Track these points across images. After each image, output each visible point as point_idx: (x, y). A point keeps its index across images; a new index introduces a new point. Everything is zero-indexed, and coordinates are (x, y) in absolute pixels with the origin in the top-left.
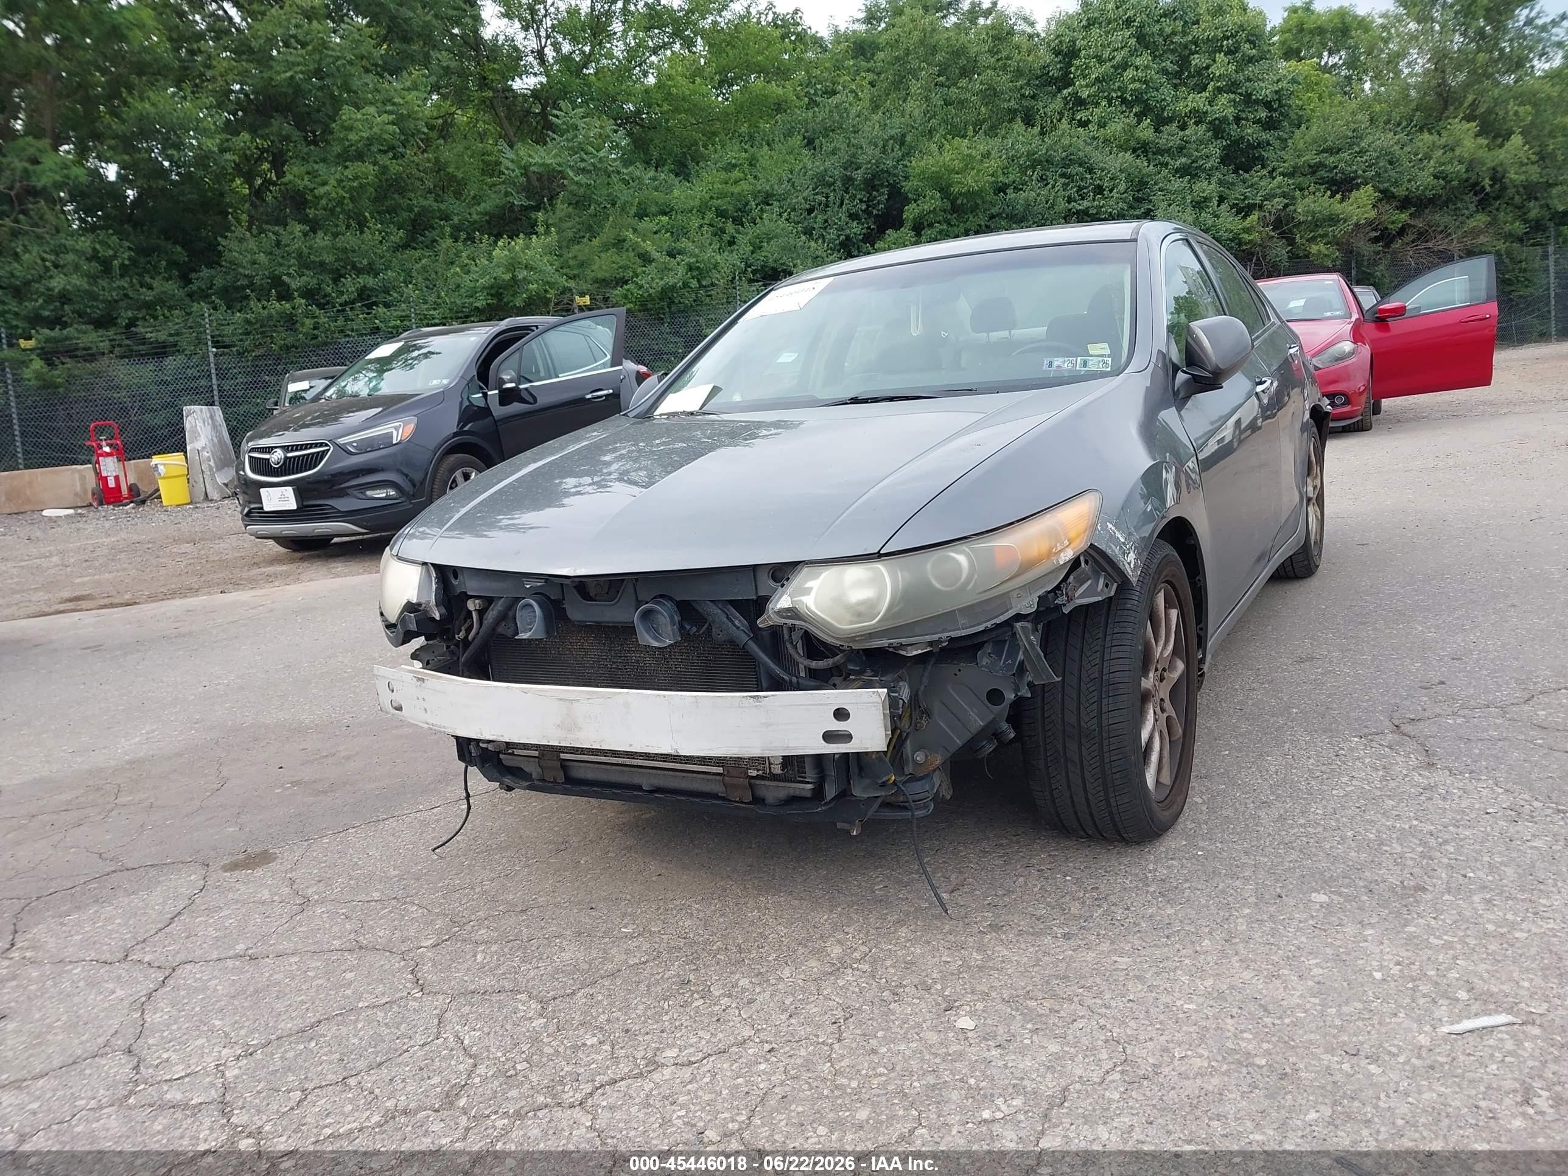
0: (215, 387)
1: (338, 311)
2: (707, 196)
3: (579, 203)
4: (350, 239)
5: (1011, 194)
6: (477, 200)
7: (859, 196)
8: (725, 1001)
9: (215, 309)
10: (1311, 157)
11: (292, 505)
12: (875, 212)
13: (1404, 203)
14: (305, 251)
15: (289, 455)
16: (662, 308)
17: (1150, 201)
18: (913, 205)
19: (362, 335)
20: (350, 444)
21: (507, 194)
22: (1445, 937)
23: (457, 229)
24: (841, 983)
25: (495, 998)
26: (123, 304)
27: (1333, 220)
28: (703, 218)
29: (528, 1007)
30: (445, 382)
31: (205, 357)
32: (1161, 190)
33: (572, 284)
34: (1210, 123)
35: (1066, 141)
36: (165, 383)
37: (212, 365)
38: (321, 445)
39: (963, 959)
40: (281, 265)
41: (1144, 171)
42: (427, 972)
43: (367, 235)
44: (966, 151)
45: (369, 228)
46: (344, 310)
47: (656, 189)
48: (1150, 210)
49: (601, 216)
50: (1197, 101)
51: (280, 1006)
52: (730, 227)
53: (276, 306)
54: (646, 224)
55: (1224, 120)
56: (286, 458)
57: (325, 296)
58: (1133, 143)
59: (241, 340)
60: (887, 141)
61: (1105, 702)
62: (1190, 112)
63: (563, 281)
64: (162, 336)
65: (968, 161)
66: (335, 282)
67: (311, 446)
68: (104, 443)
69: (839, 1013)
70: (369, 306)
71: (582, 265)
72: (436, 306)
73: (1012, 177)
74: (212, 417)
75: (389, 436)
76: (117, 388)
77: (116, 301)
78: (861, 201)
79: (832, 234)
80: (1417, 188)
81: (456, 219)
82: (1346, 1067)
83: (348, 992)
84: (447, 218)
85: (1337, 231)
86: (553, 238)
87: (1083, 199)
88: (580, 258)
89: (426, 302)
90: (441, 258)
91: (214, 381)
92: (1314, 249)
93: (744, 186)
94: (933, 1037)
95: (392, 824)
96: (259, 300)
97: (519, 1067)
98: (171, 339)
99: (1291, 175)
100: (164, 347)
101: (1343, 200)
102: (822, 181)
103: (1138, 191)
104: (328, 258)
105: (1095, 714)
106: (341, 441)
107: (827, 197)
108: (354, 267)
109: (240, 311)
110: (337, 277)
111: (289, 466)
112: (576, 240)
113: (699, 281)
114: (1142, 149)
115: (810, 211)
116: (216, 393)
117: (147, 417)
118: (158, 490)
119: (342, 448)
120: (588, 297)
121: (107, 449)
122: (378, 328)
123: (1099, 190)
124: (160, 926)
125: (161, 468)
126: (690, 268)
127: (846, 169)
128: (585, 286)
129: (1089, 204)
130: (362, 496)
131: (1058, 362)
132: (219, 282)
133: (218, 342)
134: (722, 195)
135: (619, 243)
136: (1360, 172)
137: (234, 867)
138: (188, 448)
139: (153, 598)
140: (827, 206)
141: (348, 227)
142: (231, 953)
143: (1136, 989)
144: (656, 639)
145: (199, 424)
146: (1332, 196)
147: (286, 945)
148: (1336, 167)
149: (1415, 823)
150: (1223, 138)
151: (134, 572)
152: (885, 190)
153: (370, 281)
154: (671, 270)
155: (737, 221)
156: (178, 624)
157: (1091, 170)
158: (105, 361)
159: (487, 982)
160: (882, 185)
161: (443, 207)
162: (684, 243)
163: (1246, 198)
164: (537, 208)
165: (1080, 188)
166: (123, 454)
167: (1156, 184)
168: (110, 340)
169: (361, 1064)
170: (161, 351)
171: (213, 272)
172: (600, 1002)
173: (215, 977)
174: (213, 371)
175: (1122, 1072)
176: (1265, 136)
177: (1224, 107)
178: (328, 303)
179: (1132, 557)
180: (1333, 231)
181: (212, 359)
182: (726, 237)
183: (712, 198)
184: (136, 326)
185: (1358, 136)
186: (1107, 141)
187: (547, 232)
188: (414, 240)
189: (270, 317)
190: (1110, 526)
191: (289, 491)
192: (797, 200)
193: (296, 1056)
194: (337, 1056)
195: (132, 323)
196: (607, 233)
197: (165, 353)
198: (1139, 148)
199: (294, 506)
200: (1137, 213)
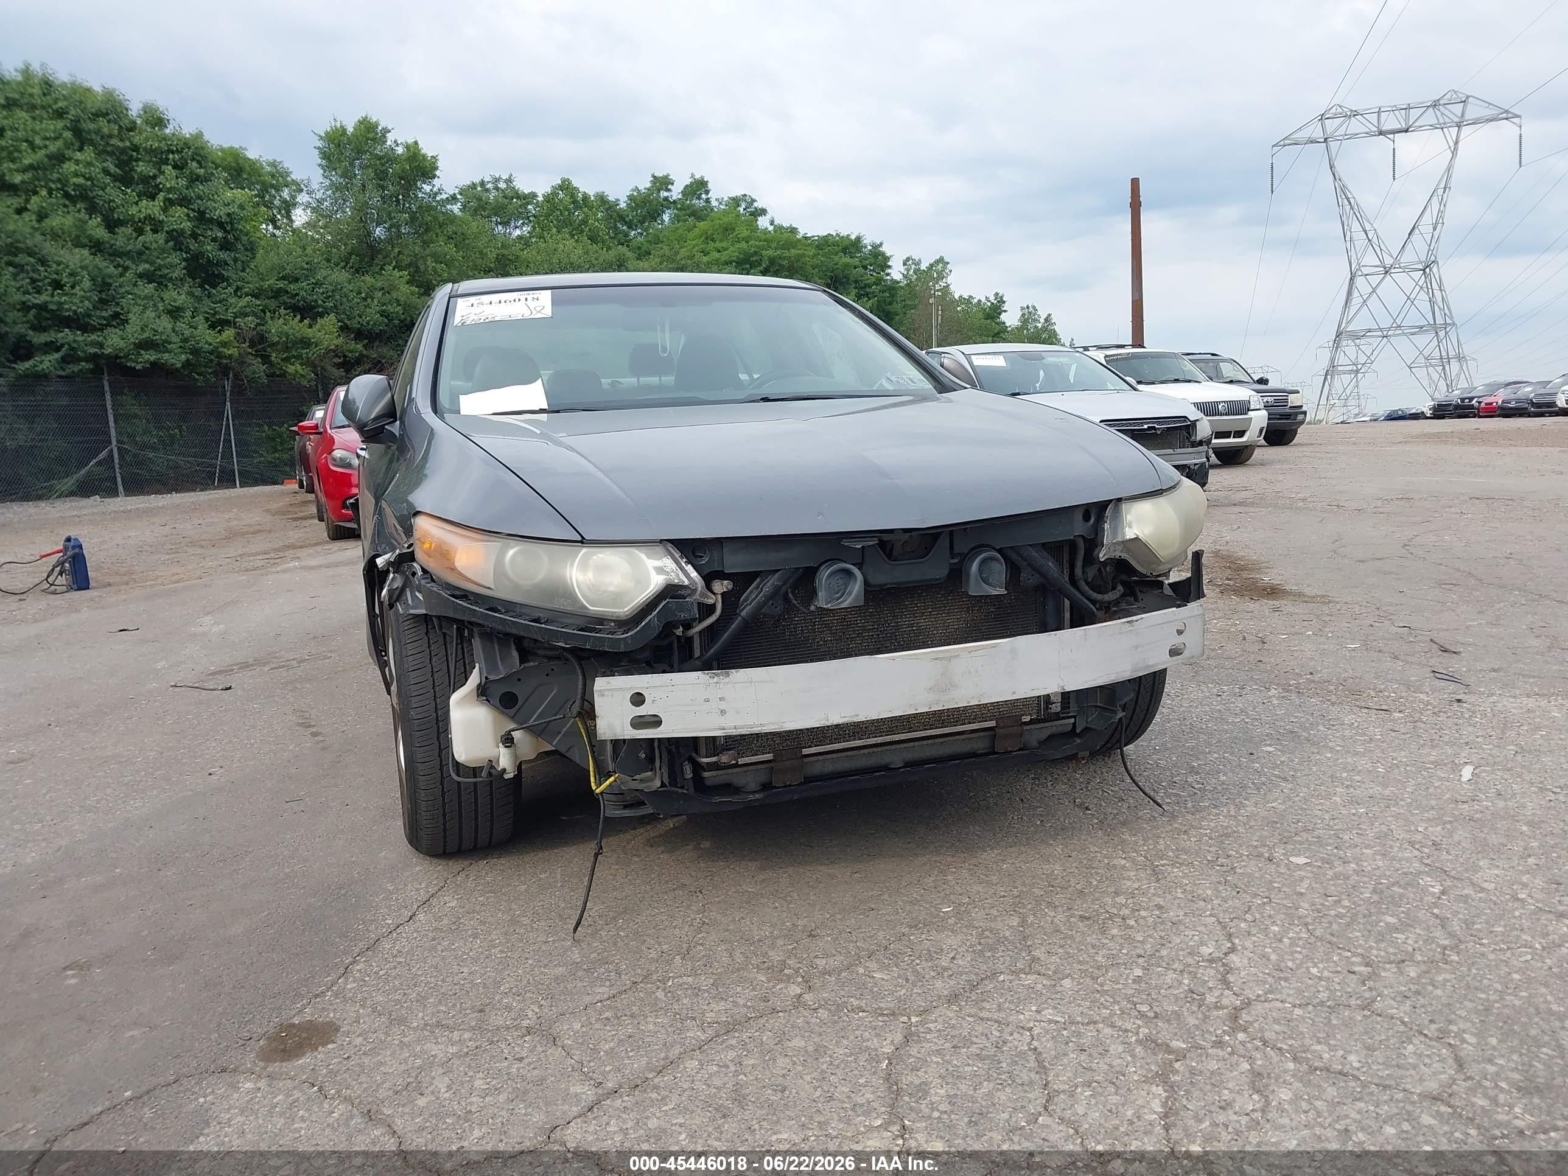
10: (271, 282)
13: (359, 335)
17: (117, 304)
27: (306, 343)
32: (128, 293)
34: (167, 232)
41: (105, 272)
50: (152, 208)
55: (181, 233)
58: (85, 240)
62: (145, 218)
80: (368, 323)
85: (312, 353)
92: (291, 369)
99: (256, 296)
101: (310, 326)
103: (103, 292)
114: (97, 247)
123: (58, 285)
136: (320, 302)
146: (301, 321)
148: (297, 294)
150: (181, 250)
157: (43, 262)
163: (216, 313)
165: (33, 281)
167: (121, 286)
176: (223, 255)
177: (179, 219)
180: (307, 353)
185: (312, 270)
200: (104, 314)
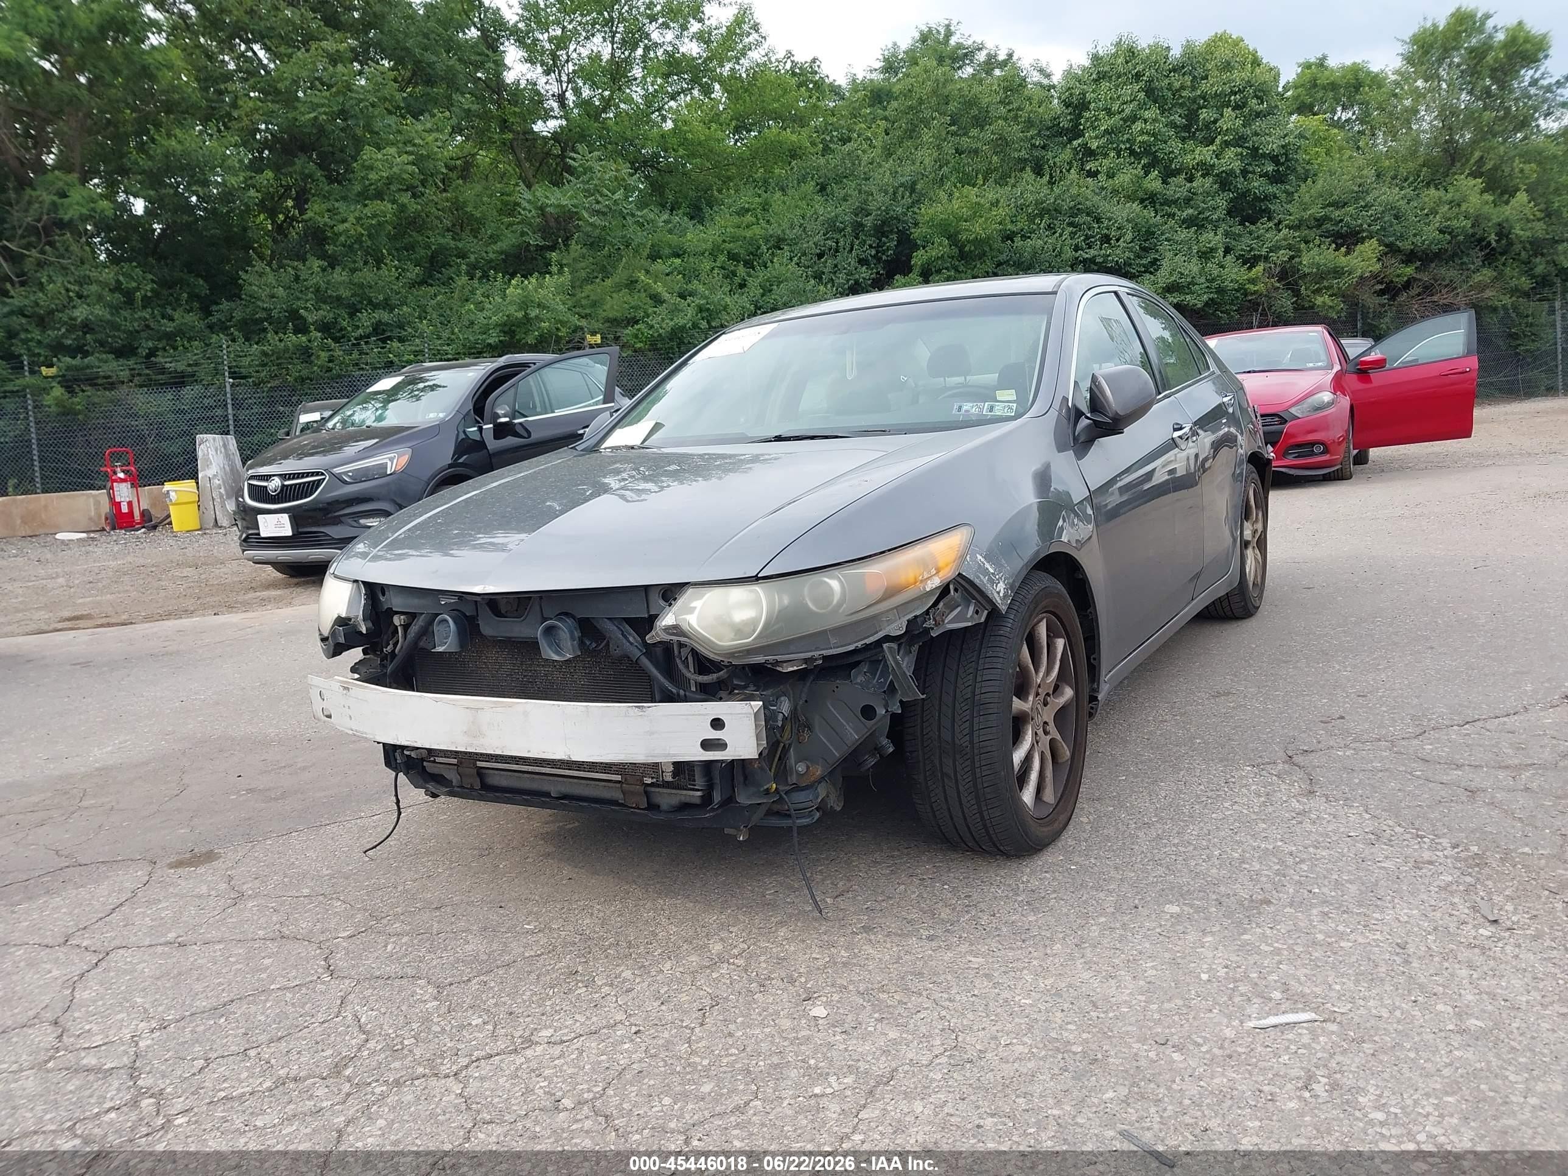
0: (230, 417)
1: (353, 345)
2: (720, 240)
3: (594, 244)
4: (367, 275)
5: (1018, 242)
6: (494, 238)
7: (868, 242)
8: (606, 990)
9: (233, 340)
10: (1316, 211)
11: (288, 532)
12: (884, 257)
13: (1410, 257)
14: (323, 286)
15: (287, 483)
16: (672, 348)
17: (1157, 251)
18: (921, 252)
19: (376, 368)
20: (346, 473)
21: (523, 234)
22: (1276, 945)
23: (473, 267)
24: (715, 975)
25: (397, 983)
26: (144, 335)
27: (1338, 272)
28: (715, 261)
29: (424, 991)
30: (441, 415)
31: (222, 387)
32: (1167, 240)
33: (583, 323)
34: (1217, 175)
35: (1074, 191)
36: (183, 412)
37: (229, 395)
38: (317, 474)
39: (831, 956)
40: (299, 299)
41: (1151, 222)
42: (339, 960)
43: (384, 271)
44: (975, 199)
45: (386, 264)
46: (359, 344)
47: (670, 232)
48: (1156, 260)
49: (614, 257)
50: (1204, 153)
51: (198, 987)
52: (741, 270)
53: (293, 339)
54: (659, 266)
55: (1231, 173)
56: (283, 486)
57: (341, 329)
58: (1140, 194)
59: (257, 372)
60: (897, 188)
61: (976, 720)
62: (1198, 164)
63: (575, 320)
64: (181, 367)
65: (977, 210)
66: (352, 315)
67: (308, 475)
68: (119, 469)
69: (707, 1002)
70: (384, 341)
71: (594, 304)
72: (450, 342)
73: (1020, 225)
74: (225, 446)
75: (385, 466)
76: (135, 416)
77: (137, 332)
78: (871, 246)
79: (841, 278)
80: (1423, 243)
81: (472, 257)
82: (1152, 1055)
83: (264, 976)
84: (463, 255)
85: (1343, 283)
86: (566, 277)
87: (1090, 247)
88: (592, 297)
89: (439, 338)
90: (456, 296)
91: (230, 411)
92: (1319, 300)
93: (757, 230)
94: (786, 1024)
95: (334, 828)
96: (276, 333)
97: (406, 1042)
98: (189, 369)
99: (1296, 228)
100: (183, 377)
101: (1347, 253)
102: (832, 227)
103: (1145, 241)
104: (345, 293)
105: (966, 731)
106: (337, 470)
107: (837, 243)
108: (370, 302)
109: (257, 343)
110: (353, 311)
111: (285, 494)
112: (589, 280)
113: (708, 322)
114: (1150, 200)
115: (820, 256)
116: (231, 422)
117: (163, 444)
118: (169, 516)
119: (338, 477)
120: (599, 336)
121: (121, 475)
122: (392, 362)
123: (1106, 239)
124: (100, 915)
125: (172, 494)
126: (700, 309)
127: (856, 215)
128: (597, 325)
129: (1096, 253)
130: (355, 524)
131: (966, 406)
132: (238, 315)
133: (235, 372)
134: (734, 239)
135: (631, 284)
136: (1365, 226)
137: (179, 864)
138: (200, 476)
139: (148, 619)
140: (837, 251)
141: (366, 263)
142: (163, 940)
143: (982, 986)
144: (558, 653)
145: (212, 452)
146: (1337, 249)
147: (214, 934)
148: (1341, 221)
149: (1280, 844)
150: (1230, 190)
151: (134, 594)
152: (895, 237)
153: (385, 316)
154: (682, 311)
155: (749, 264)
156: (167, 643)
157: (1098, 220)
158: (124, 389)
159: (391, 969)
160: (891, 232)
161: (460, 245)
162: (695, 285)
163: (1252, 249)
164: (553, 248)
165: (1087, 237)
166: (137, 480)
167: (1162, 234)
168: (131, 370)
169: (263, 1038)
170: (180, 381)
171: (233, 305)
172: (492, 988)
173: (145, 961)
174: (229, 401)
175: (950, 1057)
176: (1272, 189)
177: (1231, 160)
178: (343, 337)
179: (1001, 587)
180: (1338, 283)
181: (228, 389)
182: (737, 280)
183: (724, 241)
184: (156, 356)
185: (1363, 191)
186: (1115, 192)
187: (560, 272)
188: (431, 276)
189: (286, 350)
190: (979, 557)
191: (285, 518)
192: (808, 245)
193: (205, 1031)
194: (243, 1031)
195: (152, 353)
196: (620, 275)
197: (183, 382)
198: (1146, 199)
199: (289, 533)
200: (1144, 261)
